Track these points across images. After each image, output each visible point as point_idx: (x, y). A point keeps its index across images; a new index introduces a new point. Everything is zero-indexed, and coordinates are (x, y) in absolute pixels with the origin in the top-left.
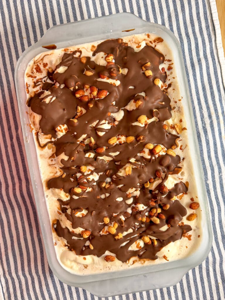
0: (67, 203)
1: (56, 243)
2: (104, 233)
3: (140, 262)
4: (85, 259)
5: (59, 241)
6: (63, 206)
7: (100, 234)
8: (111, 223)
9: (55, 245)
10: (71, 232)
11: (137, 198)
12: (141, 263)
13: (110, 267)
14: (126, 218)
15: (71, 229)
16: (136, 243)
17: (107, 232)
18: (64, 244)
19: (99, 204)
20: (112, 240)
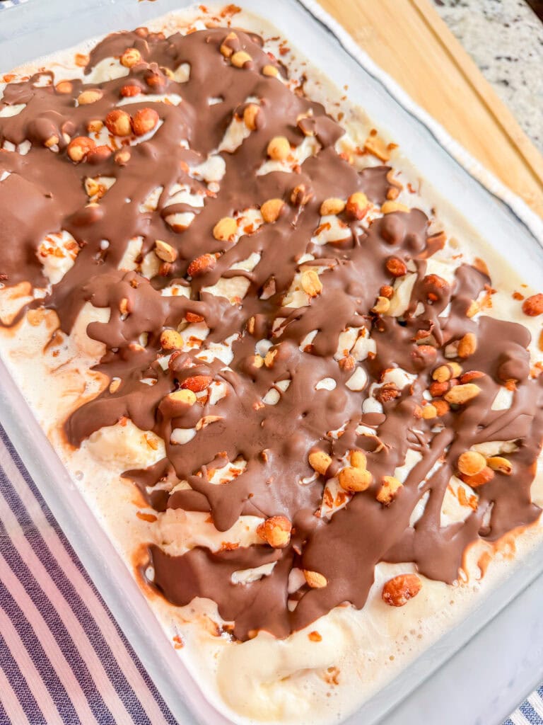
0: (161, 473)
1: (178, 639)
2: (334, 506)
3: (499, 555)
4: (315, 636)
5: (187, 627)
6: (149, 490)
7: (325, 518)
8: (340, 461)
9: (177, 647)
10: (218, 553)
11: (373, 357)
12: (504, 556)
13: (417, 629)
14: (376, 427)
15: (215, 542)
16: (451, 490)
17: (341, 496)
18: (212, 628)
19: (272, 424)
20: (374, 509)
